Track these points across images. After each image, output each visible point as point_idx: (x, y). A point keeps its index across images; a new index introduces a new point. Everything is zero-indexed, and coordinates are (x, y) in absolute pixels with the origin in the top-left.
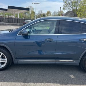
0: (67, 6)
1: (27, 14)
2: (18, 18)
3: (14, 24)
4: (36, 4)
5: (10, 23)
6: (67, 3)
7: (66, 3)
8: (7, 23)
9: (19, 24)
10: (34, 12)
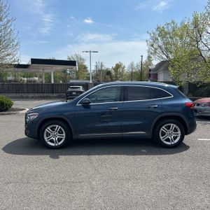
0: (156, 52)
1: (68, 72)
2: (53, 82)
3: (45, 95)
4: (90, 52)
5: (37, 95)
6: (155, 46)
7: (152, 45)
8: (30, 95)
9: (55, 95)
10: (85, 68)
